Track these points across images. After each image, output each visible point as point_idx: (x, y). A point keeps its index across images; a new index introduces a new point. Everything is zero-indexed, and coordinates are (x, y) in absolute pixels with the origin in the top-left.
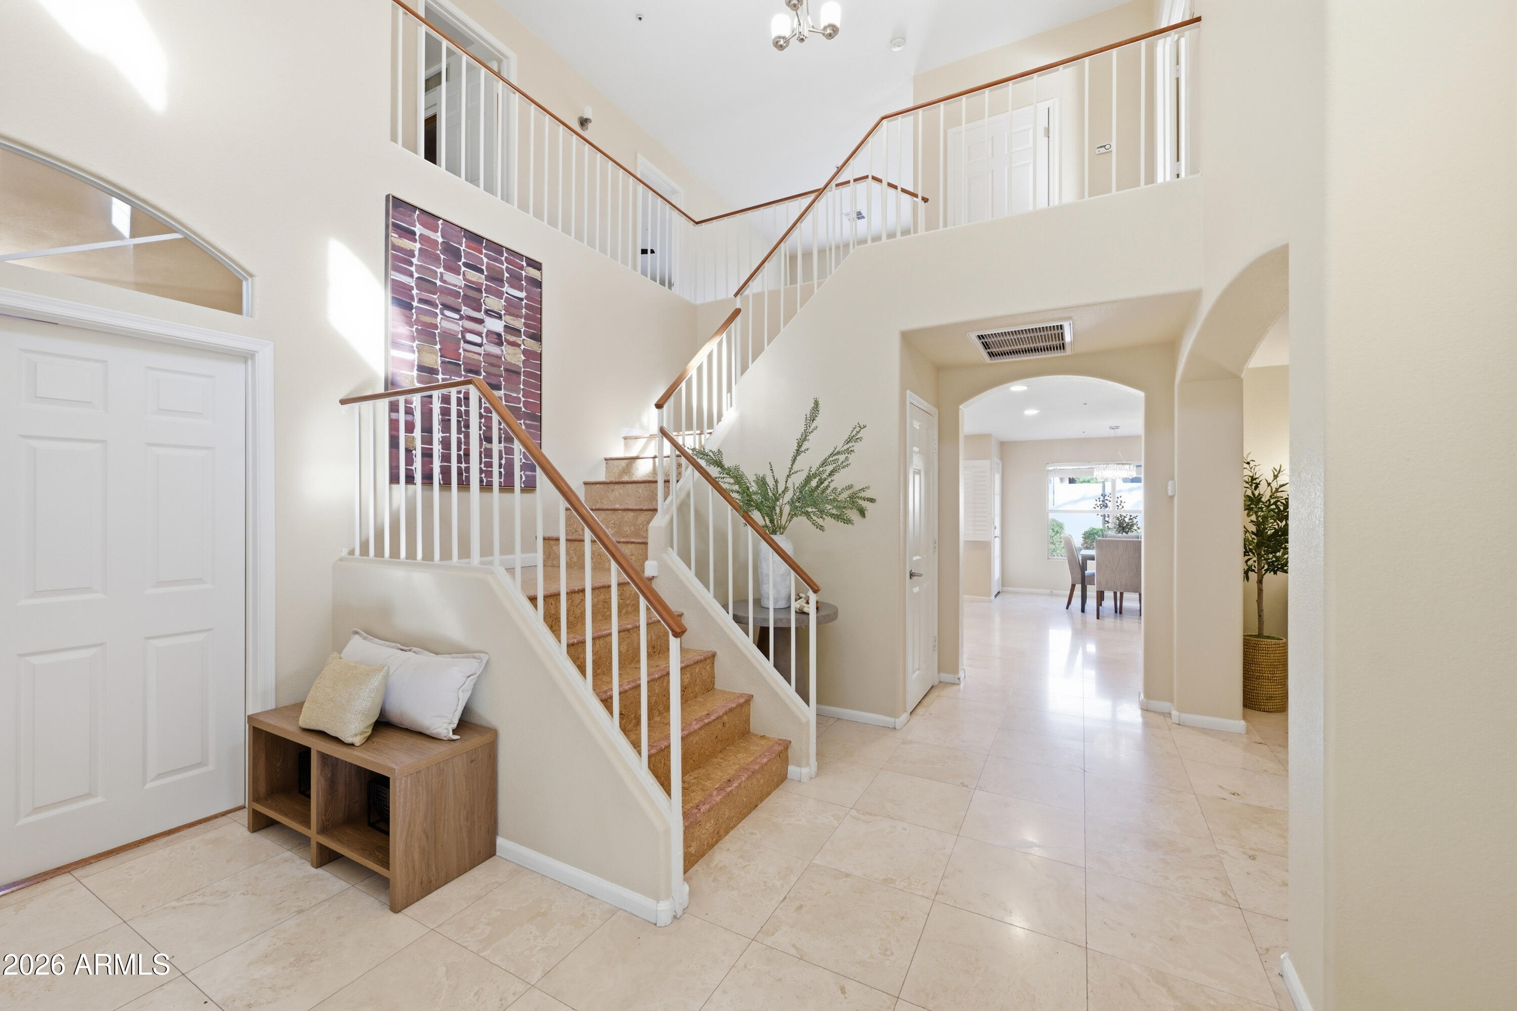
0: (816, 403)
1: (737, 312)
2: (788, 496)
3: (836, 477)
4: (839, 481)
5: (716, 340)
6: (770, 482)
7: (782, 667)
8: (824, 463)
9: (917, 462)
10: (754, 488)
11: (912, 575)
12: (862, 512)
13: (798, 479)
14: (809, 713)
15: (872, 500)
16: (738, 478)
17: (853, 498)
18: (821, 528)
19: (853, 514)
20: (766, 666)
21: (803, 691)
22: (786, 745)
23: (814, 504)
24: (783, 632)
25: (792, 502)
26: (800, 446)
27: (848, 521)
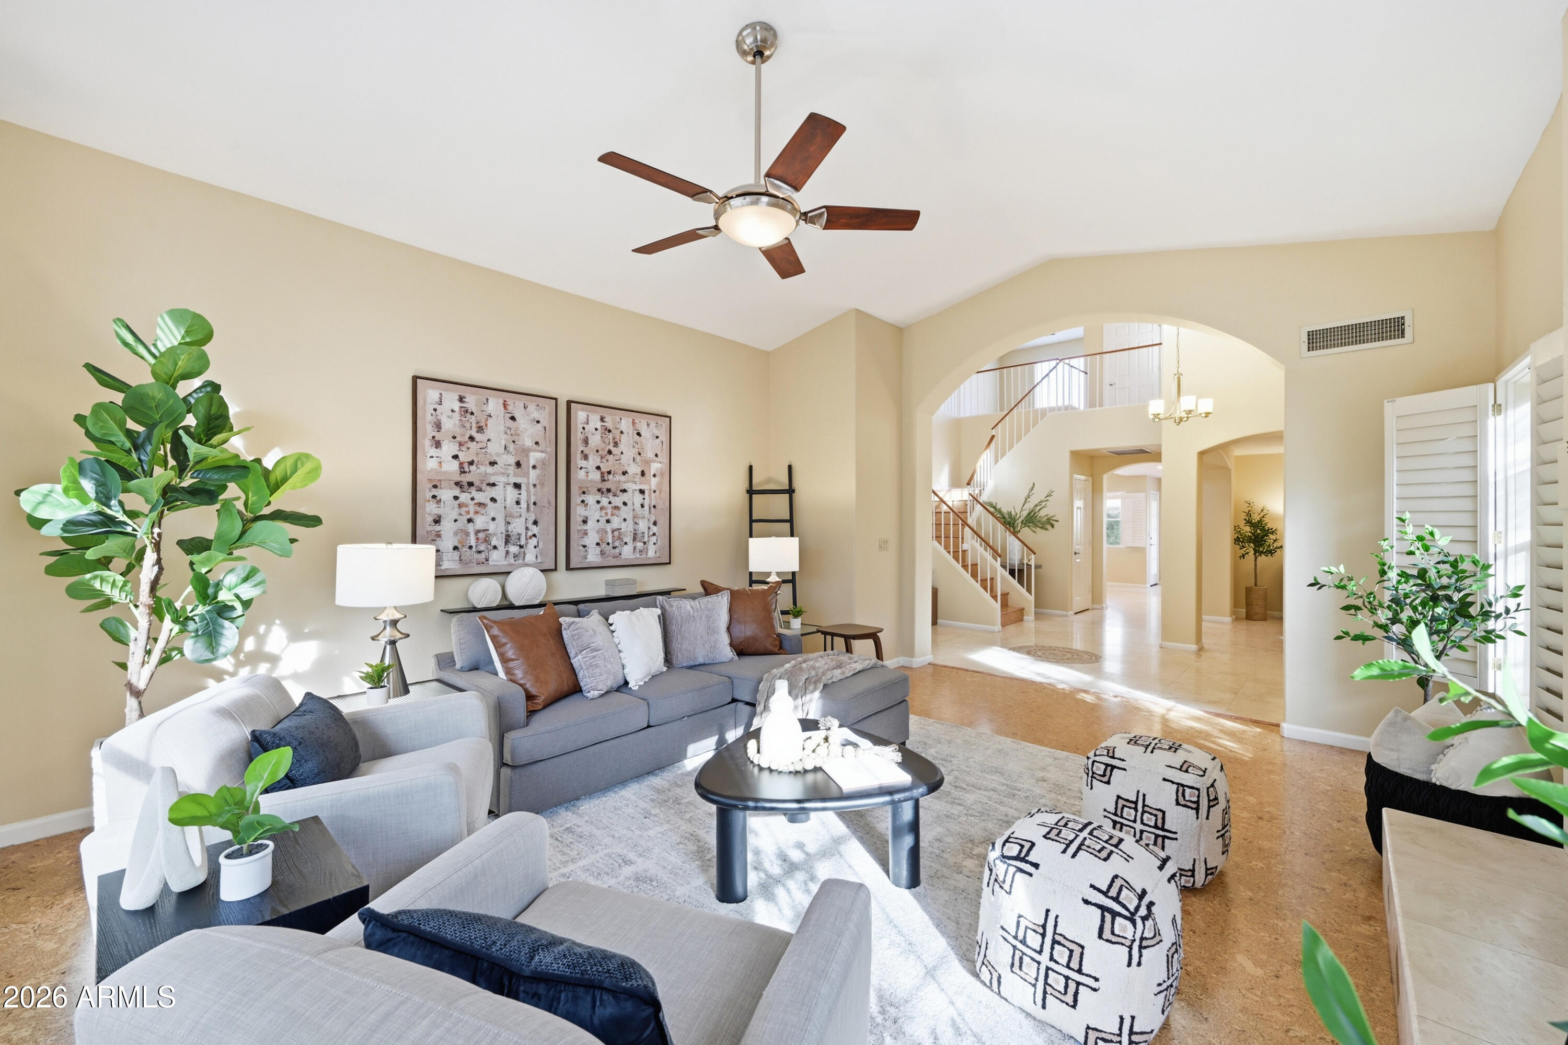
0: (1034, 484)
1: (993, 437)
2: (1020, 520)
3: (1041, 511)
4: (1042, 513)
5: (986, 452)
6: (1013, 514)
7: (1021, 582)
8: (1036, 506)
9: (1078, 503)
10: (1007, 516)
11: (1075, 553)
12: (1053, 526)
13: (1025, 513)
14: (1032, 598)
15: (1057, 521)
16: (1000, 512)
17: (1048, 519)
18: (1035, 532)
19: (1049, 527)
20: (1015, 582)
21: (1029, 591)
22: (1022, 610)
23: (1033, 522)
24: (1021, 571)
25: (1022, 522)
26: (1026, 500)
27: (1046, 529)
